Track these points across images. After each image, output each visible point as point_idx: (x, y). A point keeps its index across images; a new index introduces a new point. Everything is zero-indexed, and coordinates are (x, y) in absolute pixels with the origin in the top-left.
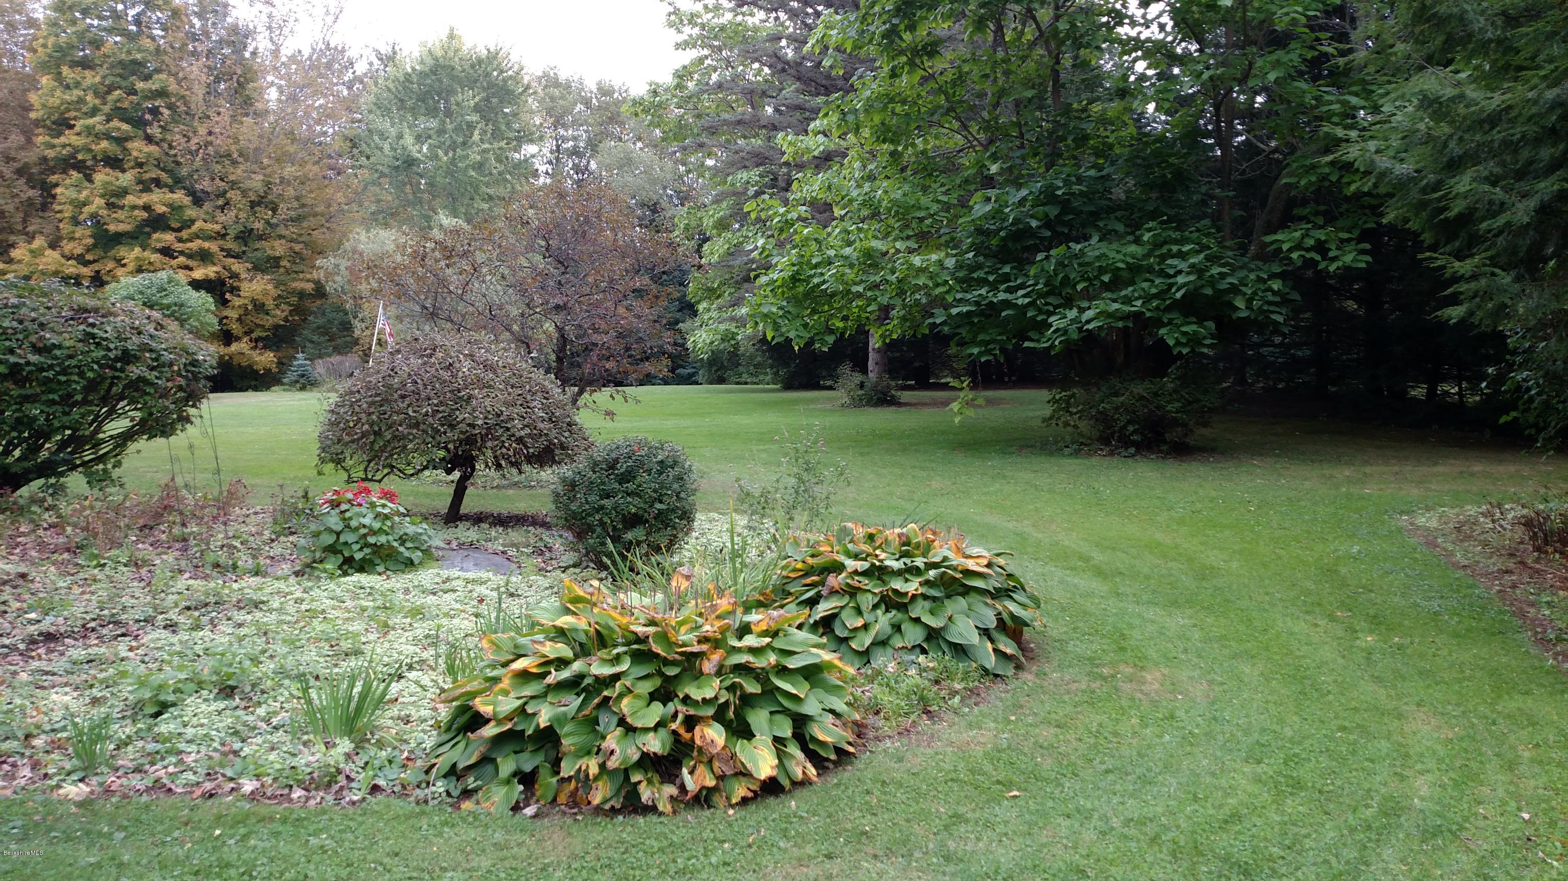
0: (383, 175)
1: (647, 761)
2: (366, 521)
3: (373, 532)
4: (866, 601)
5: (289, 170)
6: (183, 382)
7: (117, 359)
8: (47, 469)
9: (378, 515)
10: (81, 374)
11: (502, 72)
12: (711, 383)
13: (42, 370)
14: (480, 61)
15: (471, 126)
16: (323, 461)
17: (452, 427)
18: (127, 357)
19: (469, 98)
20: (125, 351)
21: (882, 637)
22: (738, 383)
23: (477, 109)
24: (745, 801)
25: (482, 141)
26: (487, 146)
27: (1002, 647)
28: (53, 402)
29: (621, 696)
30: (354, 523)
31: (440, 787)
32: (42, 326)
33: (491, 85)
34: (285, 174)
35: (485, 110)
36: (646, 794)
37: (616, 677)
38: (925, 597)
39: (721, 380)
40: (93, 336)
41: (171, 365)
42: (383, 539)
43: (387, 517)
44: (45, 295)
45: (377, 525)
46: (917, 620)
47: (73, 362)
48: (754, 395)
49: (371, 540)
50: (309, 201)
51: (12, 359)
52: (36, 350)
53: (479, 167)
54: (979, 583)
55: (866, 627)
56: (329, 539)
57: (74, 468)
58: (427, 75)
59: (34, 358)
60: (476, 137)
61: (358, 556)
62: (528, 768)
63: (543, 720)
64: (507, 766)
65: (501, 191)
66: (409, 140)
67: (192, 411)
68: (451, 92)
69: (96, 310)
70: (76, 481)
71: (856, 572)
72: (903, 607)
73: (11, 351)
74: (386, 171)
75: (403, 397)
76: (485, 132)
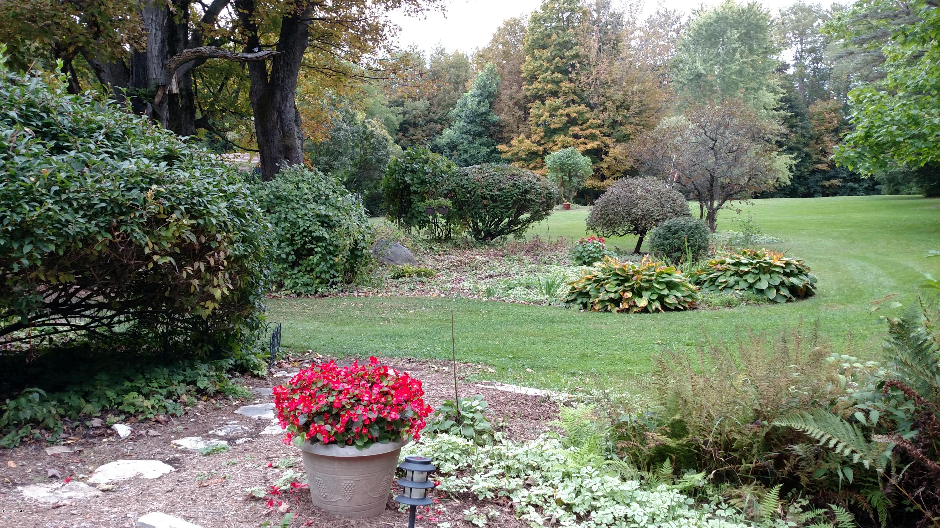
0: (684, 84)
1: (611, 300)
2: (590, 248)
3: (594, 253)
4: (729, 273)
5: (636, 87)
6: (545, 200)
7: (522, 193)
8: (501, 232)
9: (595, 247)
10: (512, 199)
11: (757, 15)
12: (891, 194)
13: (499, 197)
14: (744, 11)
15: (735, 50)
16: (588, 229)
17: (630, 215)
18: (526, 192)
19: (735, 34)
20: (525, 189)
21: (730, 285)
22: (909, 194)
23: (740, 39)
24: (635, 312)
25: (741, 57)
26: (744, 60)
27: (782, 293)
28: (503, 208)
29: (606, 284)
30: (586, 249)
31: (564, 305)
32: (500, 181)
33: (750, 24)
34: (634, 89)
35: (745, 39)
36: (609, 308)
37: (608, 279)
38: (753, 273)
39: (897, 192)
40: (515, 184)
41: (541, 194)
42: (596, 255)
43: (598, 247)
44: (502, 170)
45: (594, 250)
46: (746, 281)
47: (509, 194)
48: (894, 202)
49: (592, 255)
50: (646, 102)
51: (491, 193)
52: (499, 190)
53: (740, 73)
54: (777, 269)
55: (726, 282)
56: (578, 254)
57: (511, 232)
58: (712, 24)
59: (497, 193)
60: (738, 55)
61: (587, 261)
62: (585, 302)
63: (587, 290)
64: (579, 301)
65: (754, 85)
66: (698, 64)
67: (550, 211)
68: (725, 32)
69: (517, 175)
70: (511, 237)
71: (729, 264)
72: (741, 276)
73: (491, 191)
74: (686, 82)
75: (613, 204)
76: (744, 52)
